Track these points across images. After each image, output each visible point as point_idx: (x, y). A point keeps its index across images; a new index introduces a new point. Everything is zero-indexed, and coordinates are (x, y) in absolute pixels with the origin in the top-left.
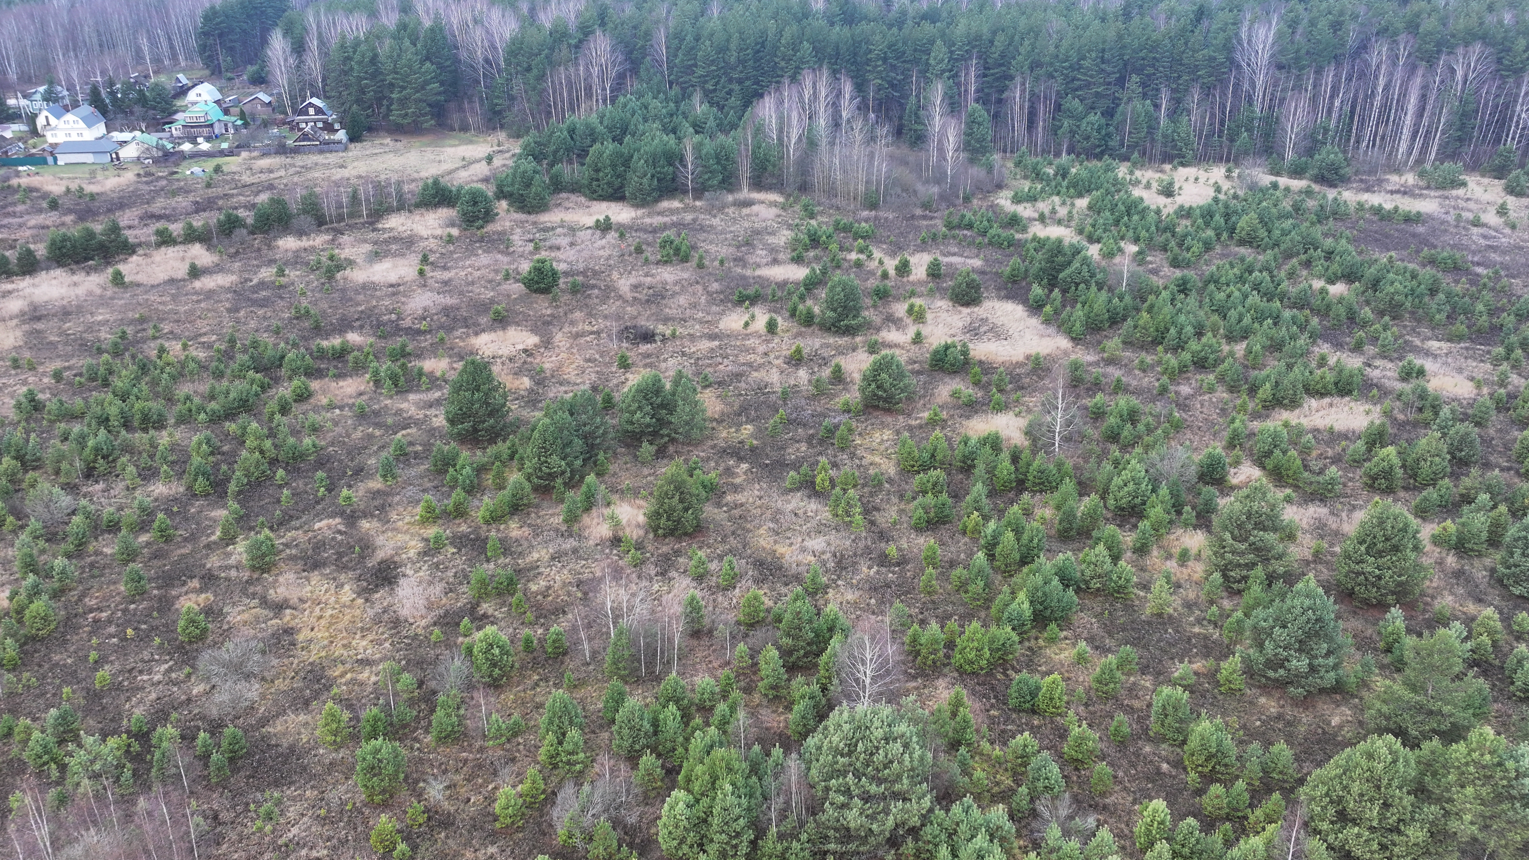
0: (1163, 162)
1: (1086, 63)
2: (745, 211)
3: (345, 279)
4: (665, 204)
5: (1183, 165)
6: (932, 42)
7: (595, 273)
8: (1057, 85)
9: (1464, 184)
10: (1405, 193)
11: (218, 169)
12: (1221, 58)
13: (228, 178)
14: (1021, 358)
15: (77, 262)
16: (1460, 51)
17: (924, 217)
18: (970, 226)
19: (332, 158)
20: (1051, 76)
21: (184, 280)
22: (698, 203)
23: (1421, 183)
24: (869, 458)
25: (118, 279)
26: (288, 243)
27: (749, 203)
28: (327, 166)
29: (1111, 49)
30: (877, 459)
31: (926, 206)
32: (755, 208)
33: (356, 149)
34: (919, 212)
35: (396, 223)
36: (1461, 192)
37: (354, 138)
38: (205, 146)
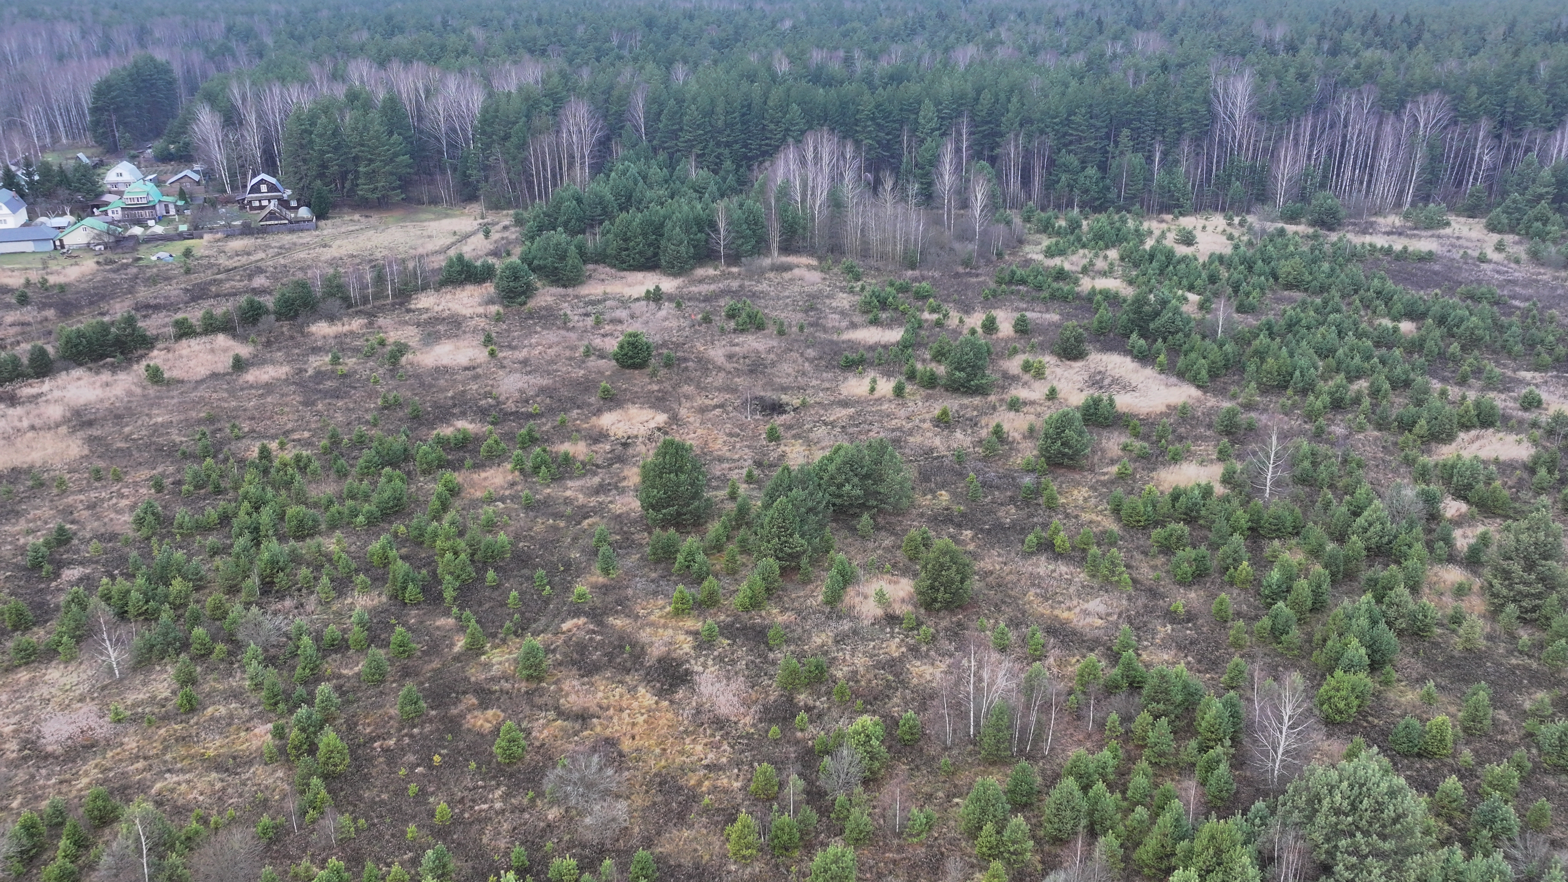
0: (1160, 212)
1: (1077, 119)
2: (787, 275)
3: (412, 364)
4: (700, 272)
5: (1181, 214)
6: (920, 102)
7: (678, 346)
8: (1050, 141)
9: (1448, 224)
10: (1400, 234)
11: (188, 253)
12: (1203, 110)
13: (204, 262)
14: (1164, 409)
15: (94, 360)
16: (1421, 99)
17: (969, 275)
18: (1023, 282)
19: (306, 237)
20: (1042, 132)
21: (228, 374)
22: (735, 270)
23: (1409, 224)
24: (1085, 517)
25: (155, 376)
26: (321, 329)
27: (788, 268)
28: (306, 245)
29: (1098, 105)
30: (1094, 517)
31: (966, 263)
32: (796, 272)
33: (328, 228)
34: (961, 270)
35: (426, 301)
36: (1447, 231)
37: (321, 214)
38: (159, 229)
